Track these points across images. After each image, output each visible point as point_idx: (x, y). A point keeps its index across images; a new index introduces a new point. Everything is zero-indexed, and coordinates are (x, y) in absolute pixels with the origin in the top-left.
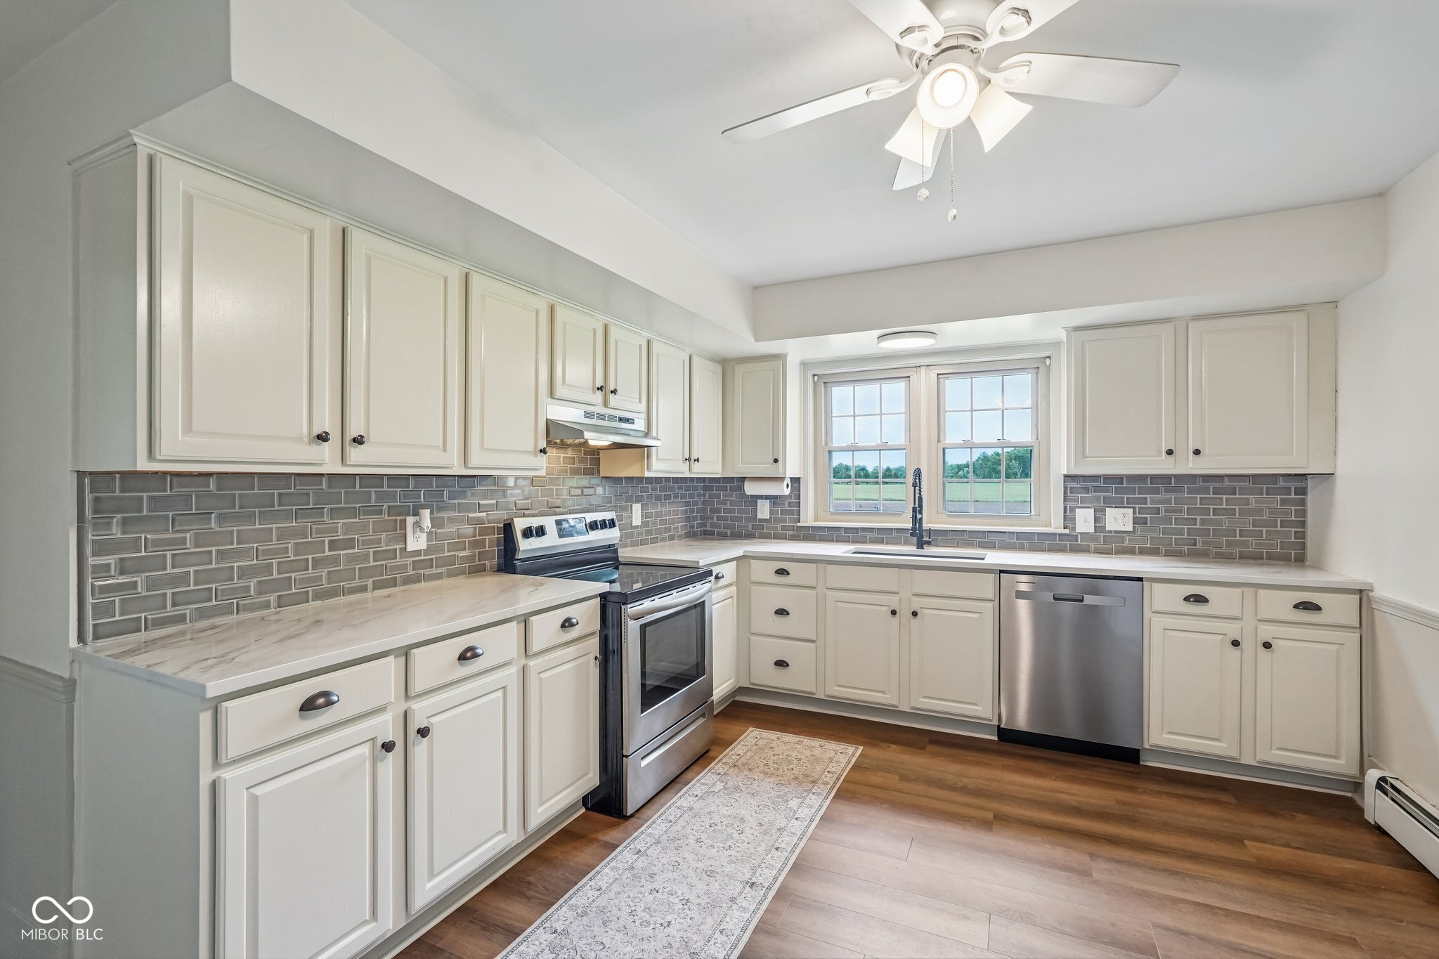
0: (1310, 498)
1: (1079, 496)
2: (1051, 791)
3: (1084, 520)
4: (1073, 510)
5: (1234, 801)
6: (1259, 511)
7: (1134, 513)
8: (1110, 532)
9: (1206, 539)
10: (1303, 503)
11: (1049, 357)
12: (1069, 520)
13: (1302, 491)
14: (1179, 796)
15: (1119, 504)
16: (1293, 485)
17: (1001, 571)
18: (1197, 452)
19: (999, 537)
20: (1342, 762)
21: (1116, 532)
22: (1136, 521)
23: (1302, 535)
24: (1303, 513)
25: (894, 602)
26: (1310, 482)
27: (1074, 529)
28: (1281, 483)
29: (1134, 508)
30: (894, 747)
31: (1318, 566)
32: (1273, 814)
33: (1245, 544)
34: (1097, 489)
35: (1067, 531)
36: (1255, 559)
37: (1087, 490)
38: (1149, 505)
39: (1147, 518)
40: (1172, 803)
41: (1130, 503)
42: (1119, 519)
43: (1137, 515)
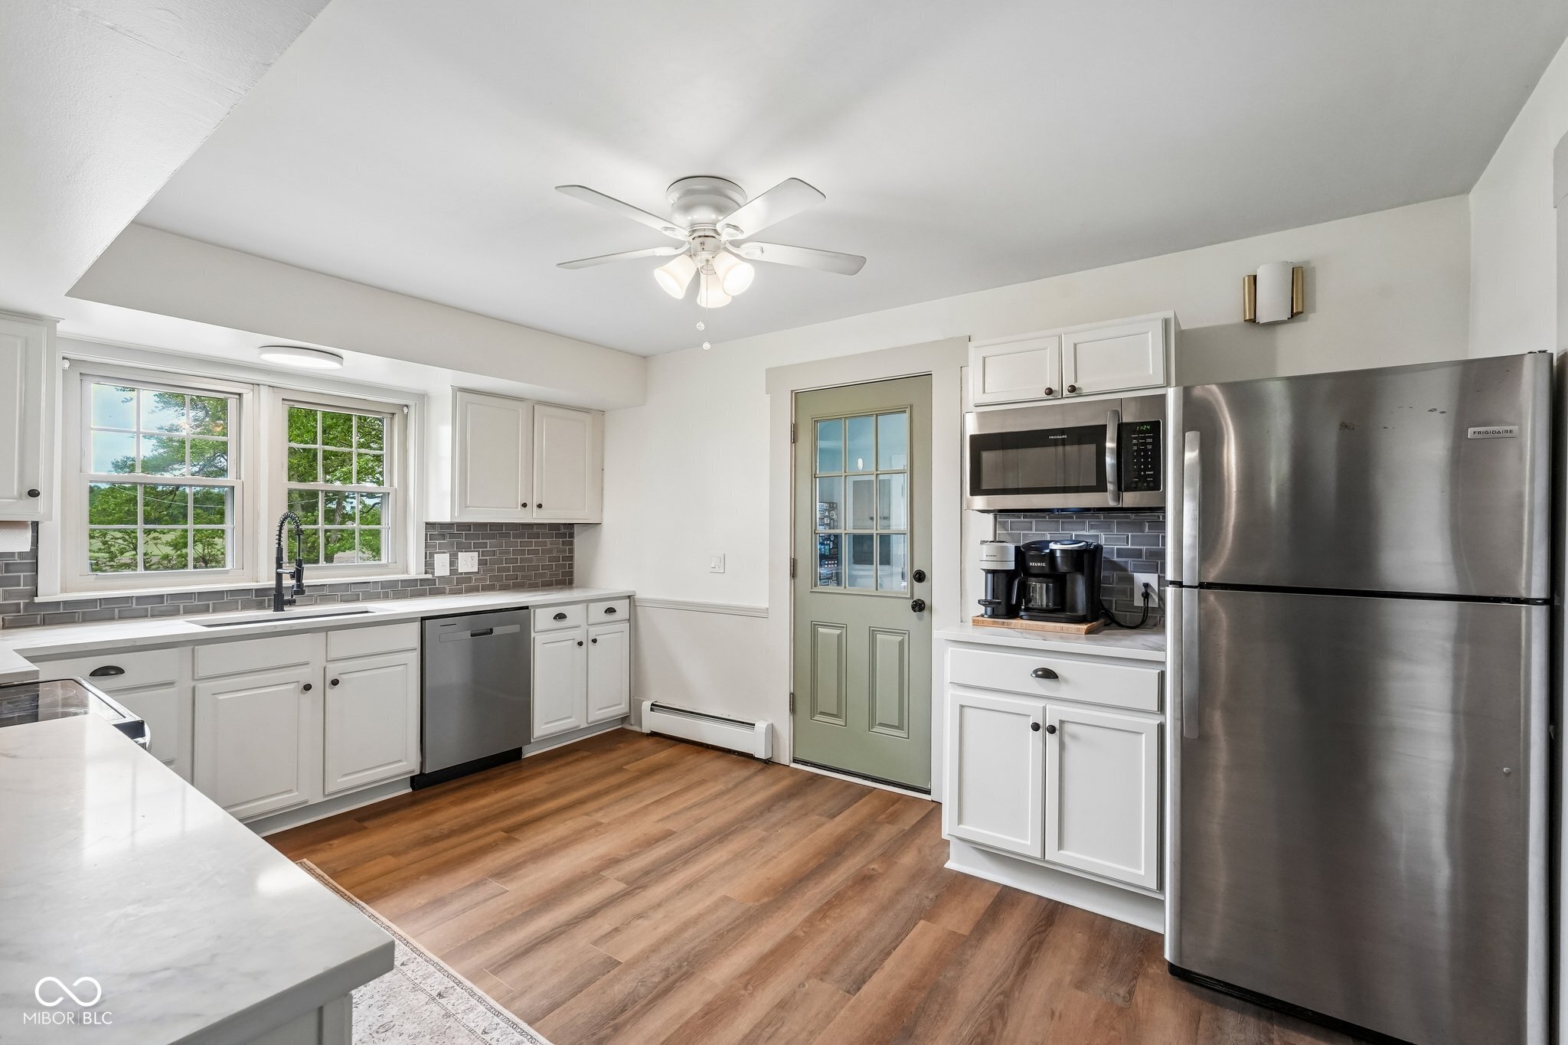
0: (576, 541)
1: (437, 542)
2: (505, 800)
3: (442, 565)
4: (432, 555)
5: (589, 753)
6: (550, 551)
7: (479, 556)
8: (461, 574)
9: (524, 574)
10: (571, 543)
11: (407, 406)
12: (429, 566)
13: (572, 535)
14: (568, 764)
15: (467, 549)
16: (567, 531)
17: (423, 619)
18: (540, 506)
19: (363, 589)
20: (623, 706)
21: (466, 573)
22: (481, 563)
23: (571, 566)
24: (571, 551)
25: (305, 675)
26: (576, 529)
27: (433, 573)
28: (562, 531)
29: (479, 552)
30: (336, 842)
31: (584, 586)
32: (611, 750)
33: (543, 575)
34: (452, 536)
35: (429, 576)
36: (548, 585)
37: (443, 536)
38: (488, 549)
39: (487, 560)
40: (569, 770)
41: (476, 547)
42: (468, 562)
43: (481, 558)
